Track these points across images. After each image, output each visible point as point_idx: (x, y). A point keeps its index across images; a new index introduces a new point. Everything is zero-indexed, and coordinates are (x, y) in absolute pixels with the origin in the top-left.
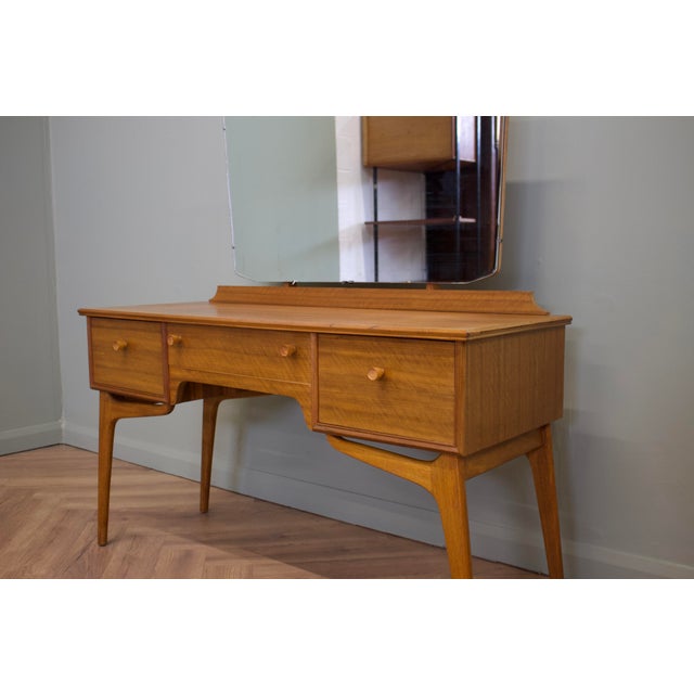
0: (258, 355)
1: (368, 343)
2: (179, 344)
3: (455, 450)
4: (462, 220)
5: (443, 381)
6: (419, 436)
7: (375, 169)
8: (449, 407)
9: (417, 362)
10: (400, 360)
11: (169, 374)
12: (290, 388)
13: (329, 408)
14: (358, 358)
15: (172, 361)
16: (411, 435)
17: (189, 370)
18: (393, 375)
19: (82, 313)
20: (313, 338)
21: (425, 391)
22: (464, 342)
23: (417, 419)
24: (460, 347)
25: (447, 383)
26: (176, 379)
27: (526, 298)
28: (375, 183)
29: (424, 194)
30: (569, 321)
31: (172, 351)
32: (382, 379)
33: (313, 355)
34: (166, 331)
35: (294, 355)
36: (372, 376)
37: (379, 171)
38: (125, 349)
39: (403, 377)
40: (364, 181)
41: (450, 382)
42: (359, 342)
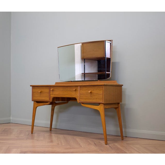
0: (69, 91)
1: (88, 87)
2: (53, 90)
3: (103, 103)
4: (107, 72)
5: (100, 92)
6: (97, 101)
7: (84, 59)
8: (101, 96)
9: (97, 89)
10: (94, 89)
11: (50, 96)
12: (74, 96)
13: (82, 98)
14: (87, 89)
15: (51, 93)
16: (96, 101)
17: (55, 95)
18: (93, 92)
19: (31, 86)
20: (79, 87)
21: (98, 94)
22: (104, 85)
23: (97, 98)
24: (103, 86)
25: (101, 92)
26: (51, 97)
27: (115, 82)
28: (84, 63)
29: (97, 66)
30: (123, 85)
31: (51, 92)
32: (91, 92)
33: (79, 90)
34: (50, 88)
35: (76, 90)
36: (89, 92)
37: (85, 60)
38: (41, 92)
39: (94, 92)
40: (82, 63)
41: (102, 92)
42: (87, 87)
